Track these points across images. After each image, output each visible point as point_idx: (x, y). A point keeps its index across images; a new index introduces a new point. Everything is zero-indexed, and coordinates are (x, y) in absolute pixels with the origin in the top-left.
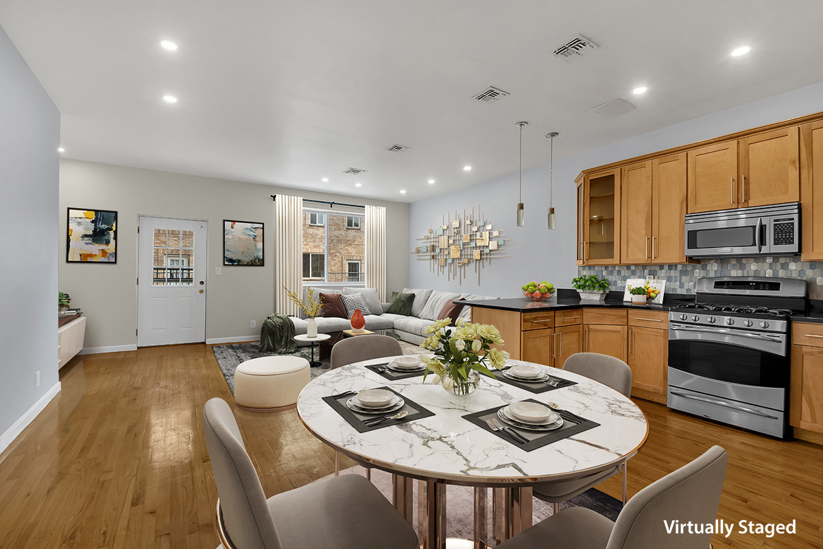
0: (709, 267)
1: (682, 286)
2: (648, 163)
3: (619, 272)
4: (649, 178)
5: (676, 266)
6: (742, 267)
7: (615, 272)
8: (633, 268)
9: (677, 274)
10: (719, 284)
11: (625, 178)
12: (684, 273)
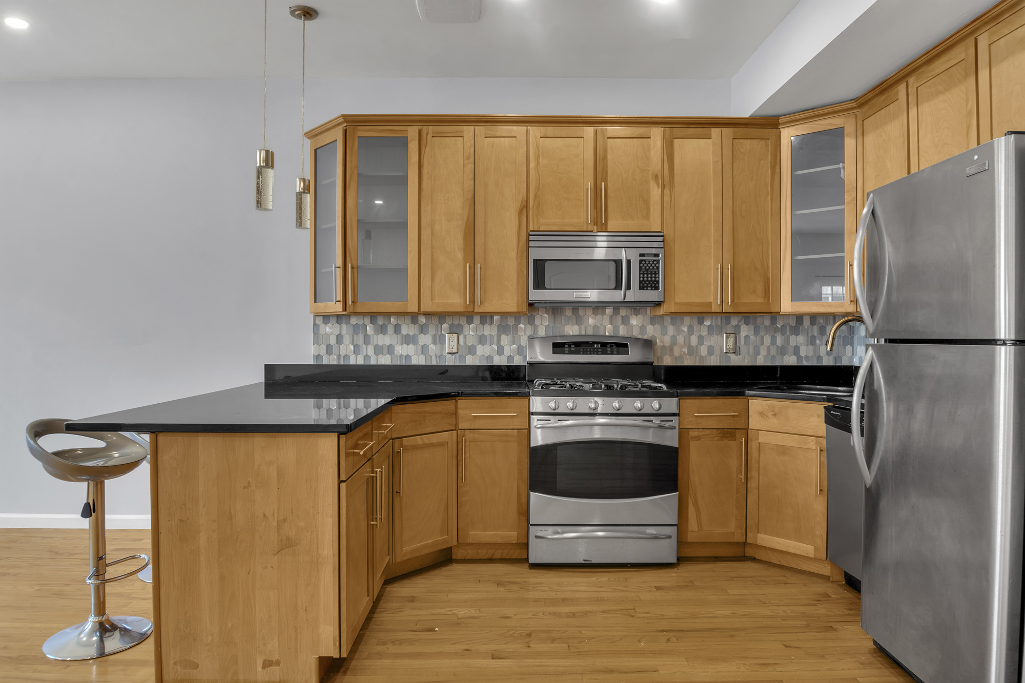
0: (537, 321)
1: (500, 351)
2: (468, 130)
3: (397, 329)
4: (468, 158)
5: (492, 317)
6: (579, 321)
7: (390, 329)
8: (422, 319)
9: (494, 332)
10: (558, 347)
11: (428, 149)
12: (503, 329)
